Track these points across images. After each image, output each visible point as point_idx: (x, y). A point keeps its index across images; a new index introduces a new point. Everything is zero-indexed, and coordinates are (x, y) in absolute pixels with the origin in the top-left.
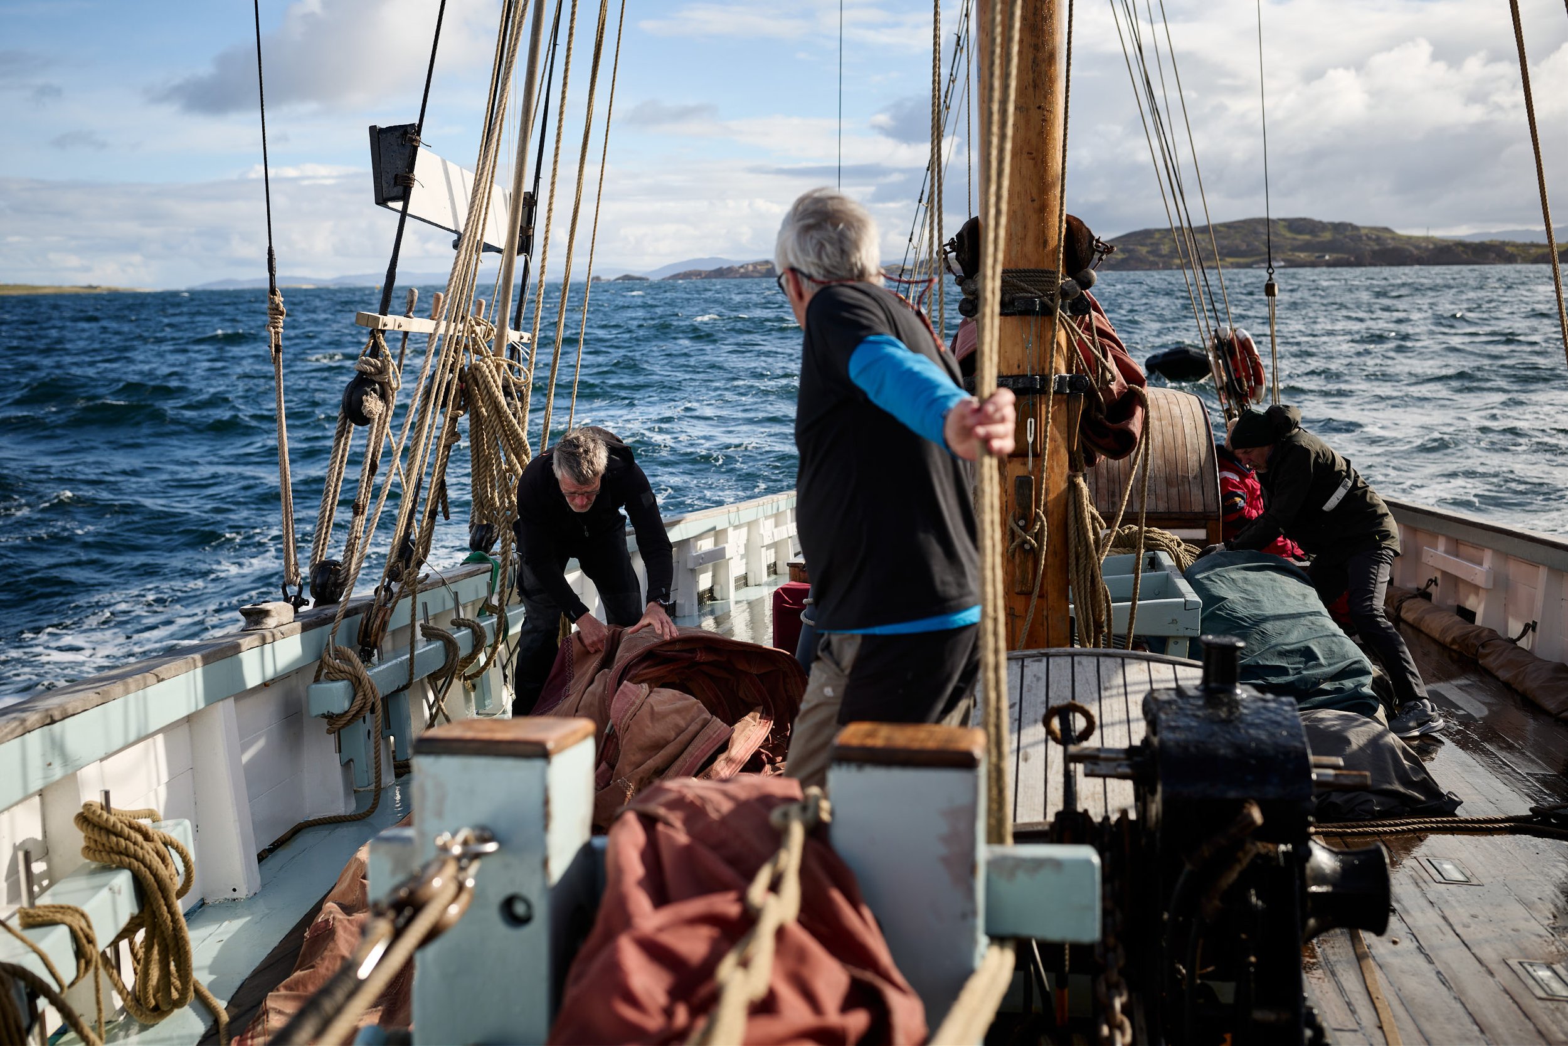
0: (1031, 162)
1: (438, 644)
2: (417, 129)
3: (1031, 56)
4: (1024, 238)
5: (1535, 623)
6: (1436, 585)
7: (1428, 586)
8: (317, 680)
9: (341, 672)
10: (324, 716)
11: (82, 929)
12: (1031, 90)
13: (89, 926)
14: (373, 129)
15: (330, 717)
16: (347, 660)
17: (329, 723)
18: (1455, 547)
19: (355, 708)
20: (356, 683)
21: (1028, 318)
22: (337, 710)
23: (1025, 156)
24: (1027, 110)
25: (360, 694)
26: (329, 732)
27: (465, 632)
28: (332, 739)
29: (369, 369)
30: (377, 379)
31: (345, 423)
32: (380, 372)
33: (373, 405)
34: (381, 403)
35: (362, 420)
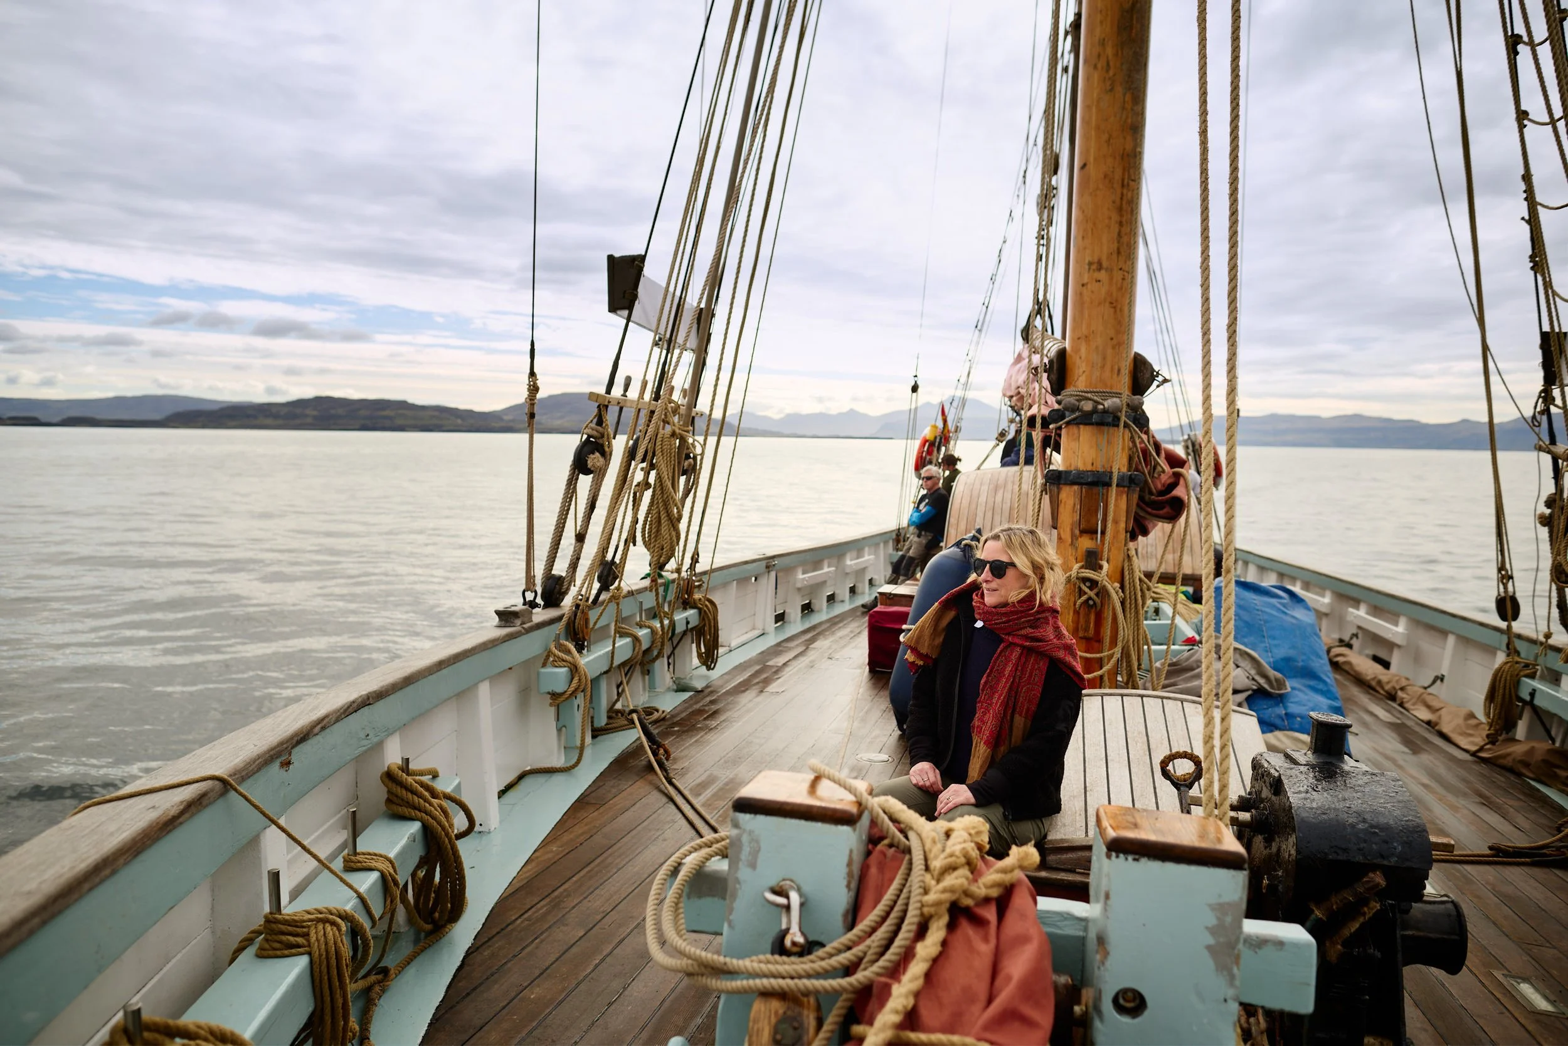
0: (1112, 310)
1: (628, 640)
2: (642, 259)
3: (1117, 230)
4: (1103, 367)
5: (1443, 676)
6: (1357, 638)
7: (1351, 638)
8: (544, 665)
9: (563, 661)
10: (549, 693)
12: (1115, 256)
13: (395, 871)
14: (610, 258)
15: (554, 696)
16: (568, 652)
17: (551, 698)
18: (1376, 610)
19: (572, 689)
20: (574, 669)
21: (1102, 427)
22: (559, 690)
23: (1107, 304)
24: (1112, 270)
25: (575, 681)
26: (551, 705)
27: (645, 631)
28: (552, 711)
29: (595, 433)
30: (600, 441)
31: (574, 473)
32: (602, 436)
33: (596, 460)
34: (602, 460)
35: (587, 472)
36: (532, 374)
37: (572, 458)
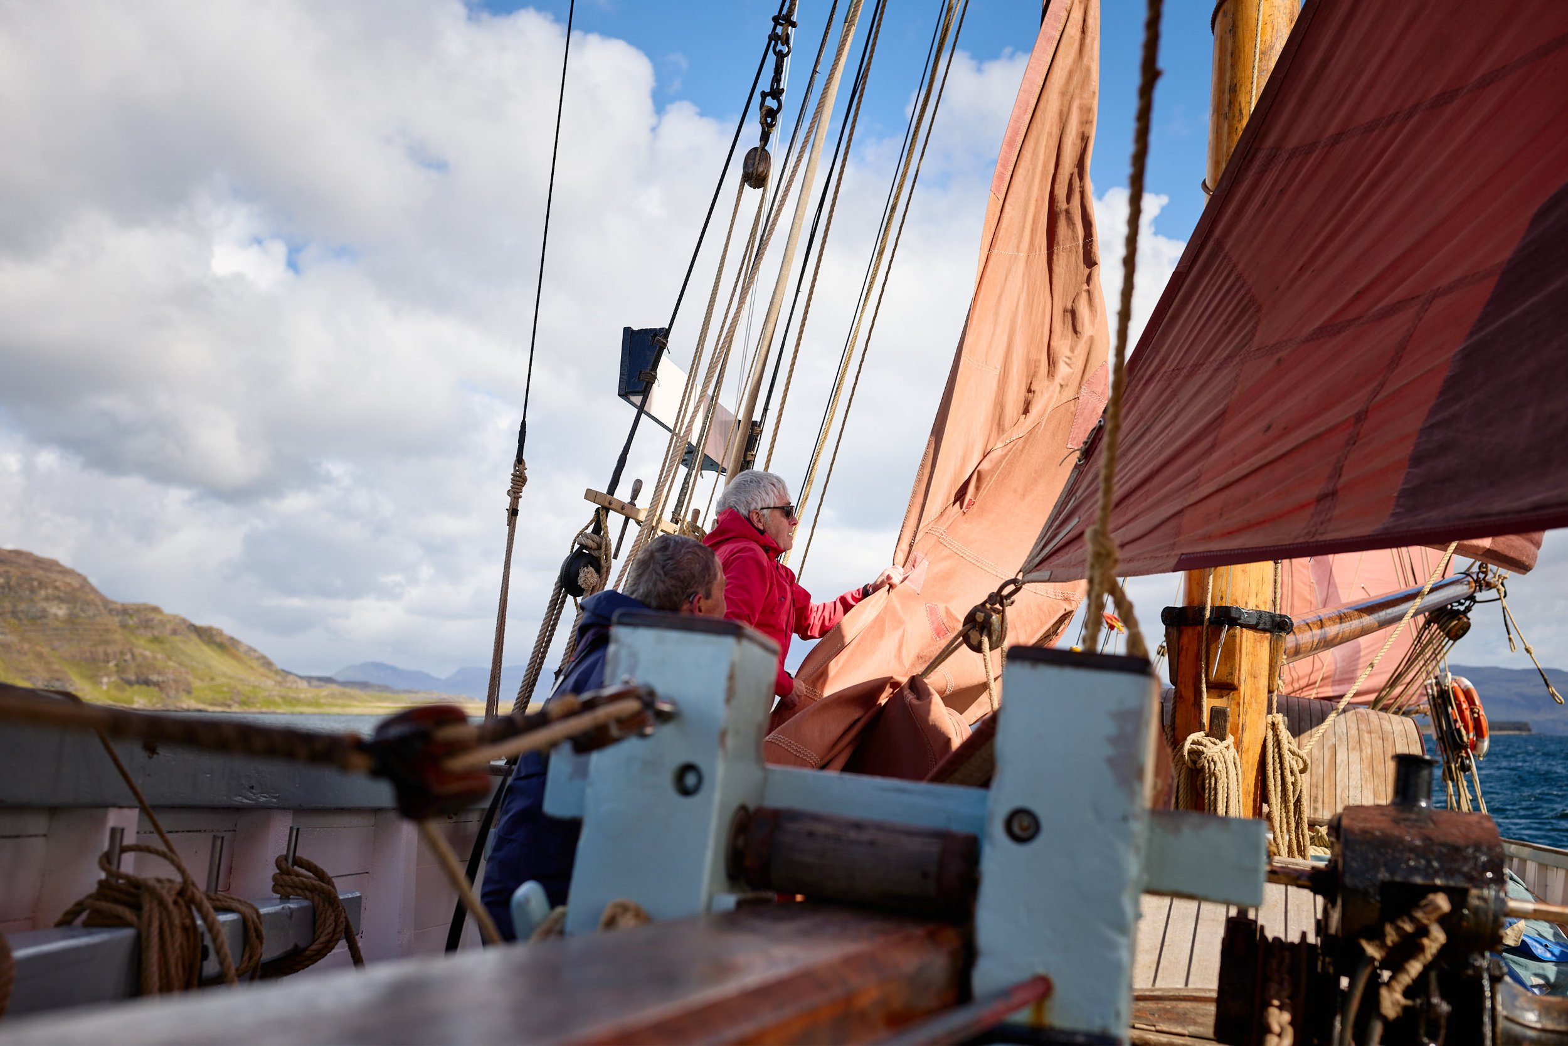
2: (666, 333)
11: (253, 922)
13: (261, 925)
14: (627, 330)
29: (590, 543)
30: (595, 554)
31: (560, 593)
32: (599, 548)
33: (589, 576)
34: (596, 575)
35: (576, 591)
36: (520, 460)
37: (559, 574)
